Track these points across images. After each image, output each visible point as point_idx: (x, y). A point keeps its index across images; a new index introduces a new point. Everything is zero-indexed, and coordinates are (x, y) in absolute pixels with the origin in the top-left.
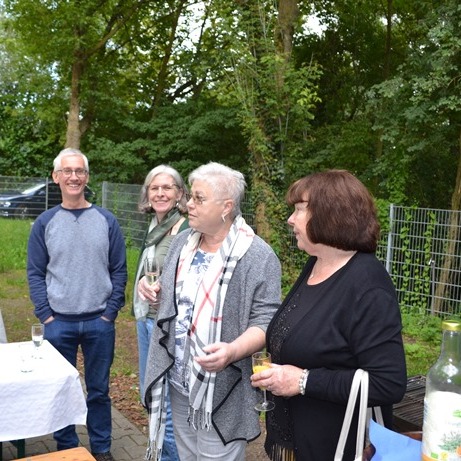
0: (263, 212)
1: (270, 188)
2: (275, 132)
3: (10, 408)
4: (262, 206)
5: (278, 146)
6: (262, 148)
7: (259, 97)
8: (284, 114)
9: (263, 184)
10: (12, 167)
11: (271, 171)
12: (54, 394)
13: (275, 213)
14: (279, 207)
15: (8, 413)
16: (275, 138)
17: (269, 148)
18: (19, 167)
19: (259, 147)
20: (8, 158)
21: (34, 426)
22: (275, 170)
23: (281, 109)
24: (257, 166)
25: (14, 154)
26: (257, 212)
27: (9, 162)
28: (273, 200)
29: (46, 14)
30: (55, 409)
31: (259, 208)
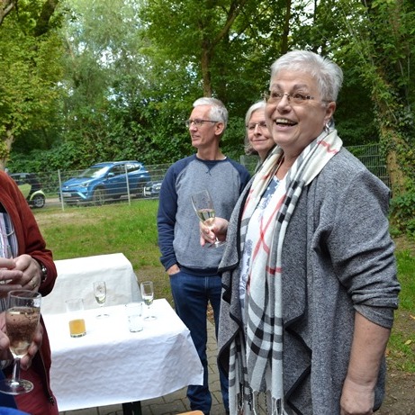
0: (395, 161)
1: (399, 135)
2: (397, 77)
3: (120, 369)
4: (393, 155)
5: (402, 92)
6: (386, 95)
7: (375, 46)
8: (404, 57)
9: (391, 132)
10: (166, 157)
11: (397, 118)
12: (164, 354)
13: (407, 159)
14: (411, 152)
15: (118, 375)
16: (398, 83)
17: (393, 95)
18: (171, 156)
19: (382, 95)
20: (162, 150)
21: (145, 389)
22: (402, 116)
23: (400, 52)
24: (382, 115)
25: (166, 146)
26: (389, 161)
27: (163, 154)
28: (404, 147)
29: (172, 15)
30: (167, 370)
31: (390, 156)
